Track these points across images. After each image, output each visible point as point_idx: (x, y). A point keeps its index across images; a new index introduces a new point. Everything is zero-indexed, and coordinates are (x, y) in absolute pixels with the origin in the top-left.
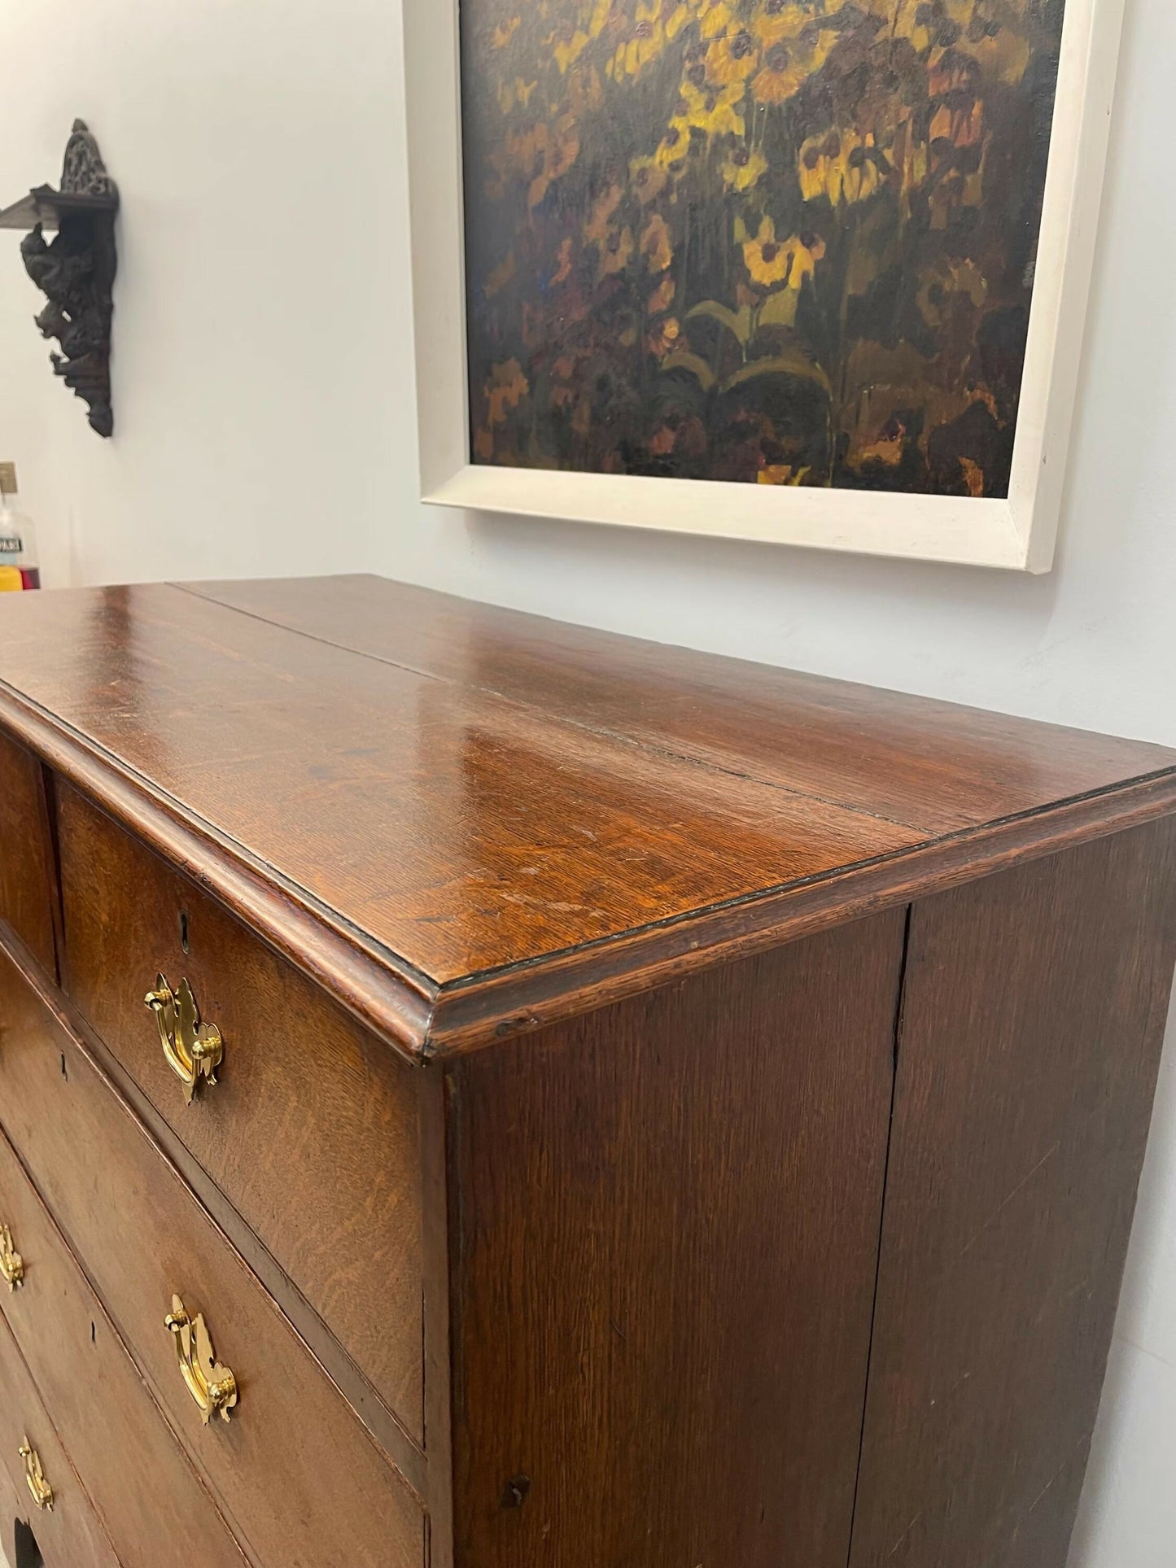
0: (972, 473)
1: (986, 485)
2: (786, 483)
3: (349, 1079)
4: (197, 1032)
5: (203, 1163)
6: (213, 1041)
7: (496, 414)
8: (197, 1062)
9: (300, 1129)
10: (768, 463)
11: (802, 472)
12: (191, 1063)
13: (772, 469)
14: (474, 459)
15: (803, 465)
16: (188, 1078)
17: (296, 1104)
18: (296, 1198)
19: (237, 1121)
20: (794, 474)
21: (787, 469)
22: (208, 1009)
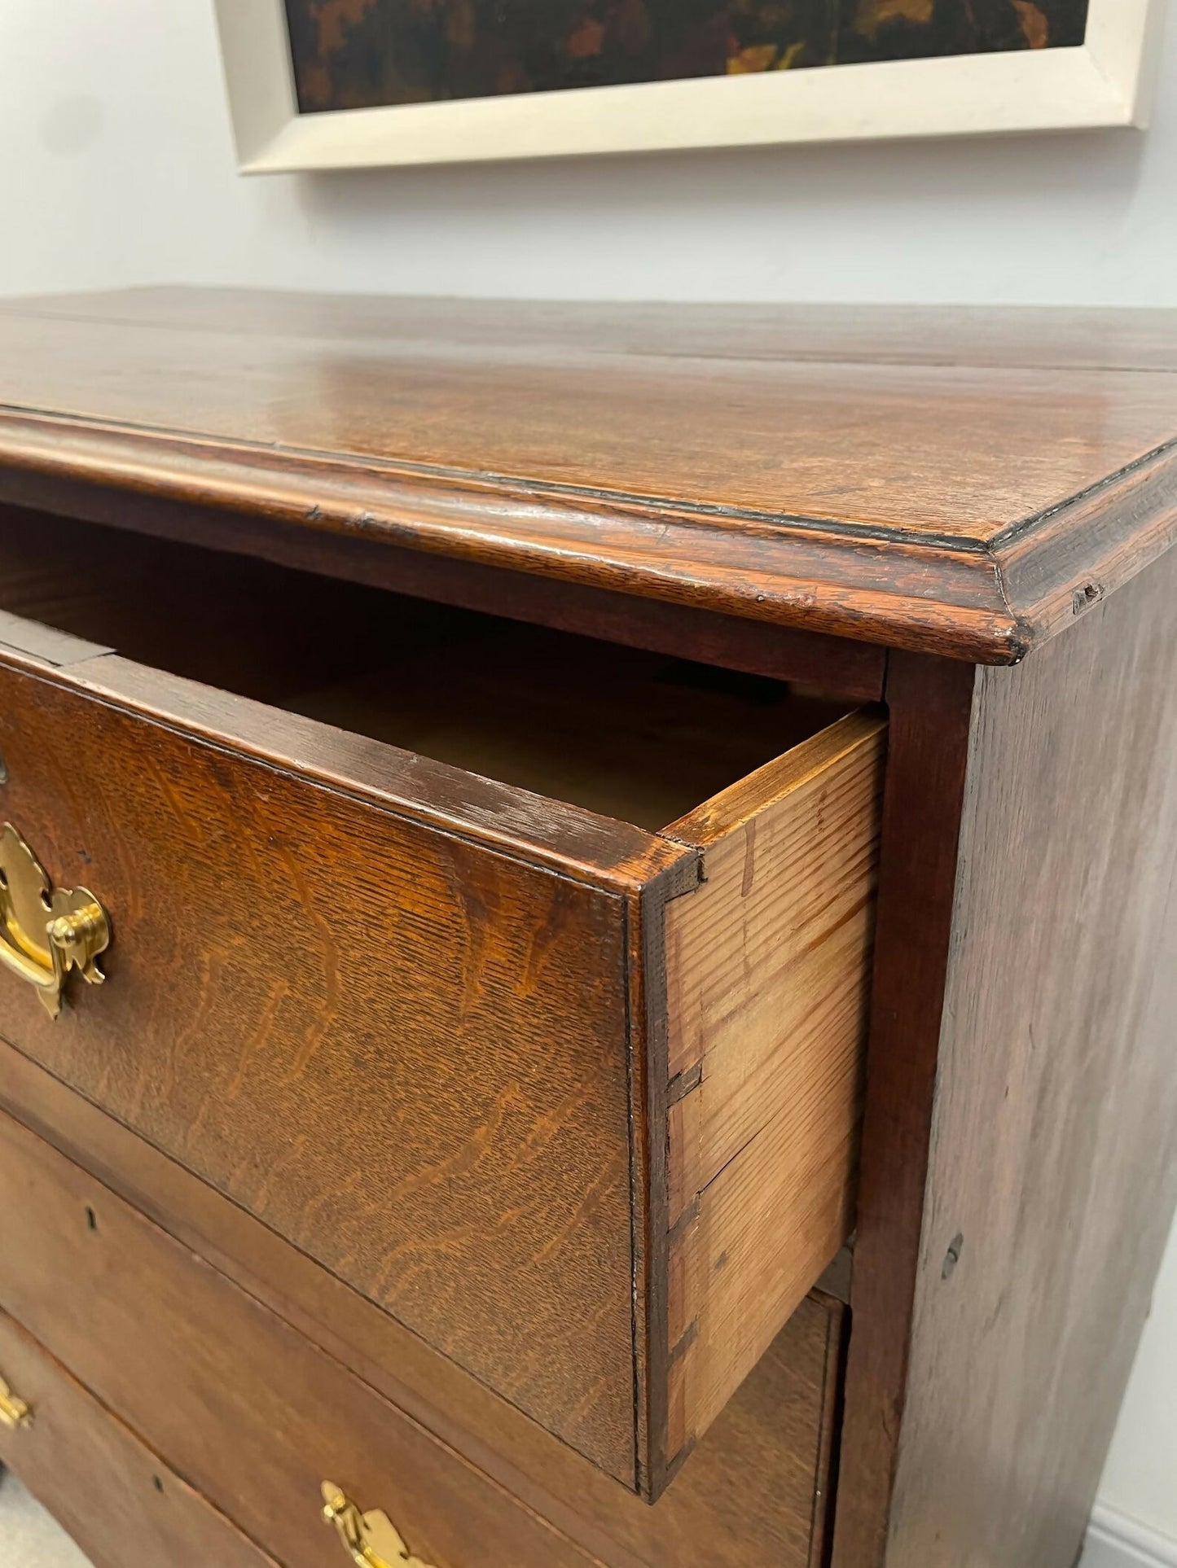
0: (1033, 19)
1: (1051, 31)
2: (772, 67)
3: (414, 936)
4: (50, 905)
5: (97, 1097)
6: (88, 914)
7: (330, 38)
8: (60, 954)
9: (300, 1032)
10: (742, 47)
11: (791, 51)
12: (50, 956)
13: (749, 53)
14: (307, 104)
15: (794, 41)
16: (46, 981)
17: (287, 992)
18: (302, 1138)
19: (156, 1032)
20: (780, 54)
21: (770, 49)
22: (66, 866)
